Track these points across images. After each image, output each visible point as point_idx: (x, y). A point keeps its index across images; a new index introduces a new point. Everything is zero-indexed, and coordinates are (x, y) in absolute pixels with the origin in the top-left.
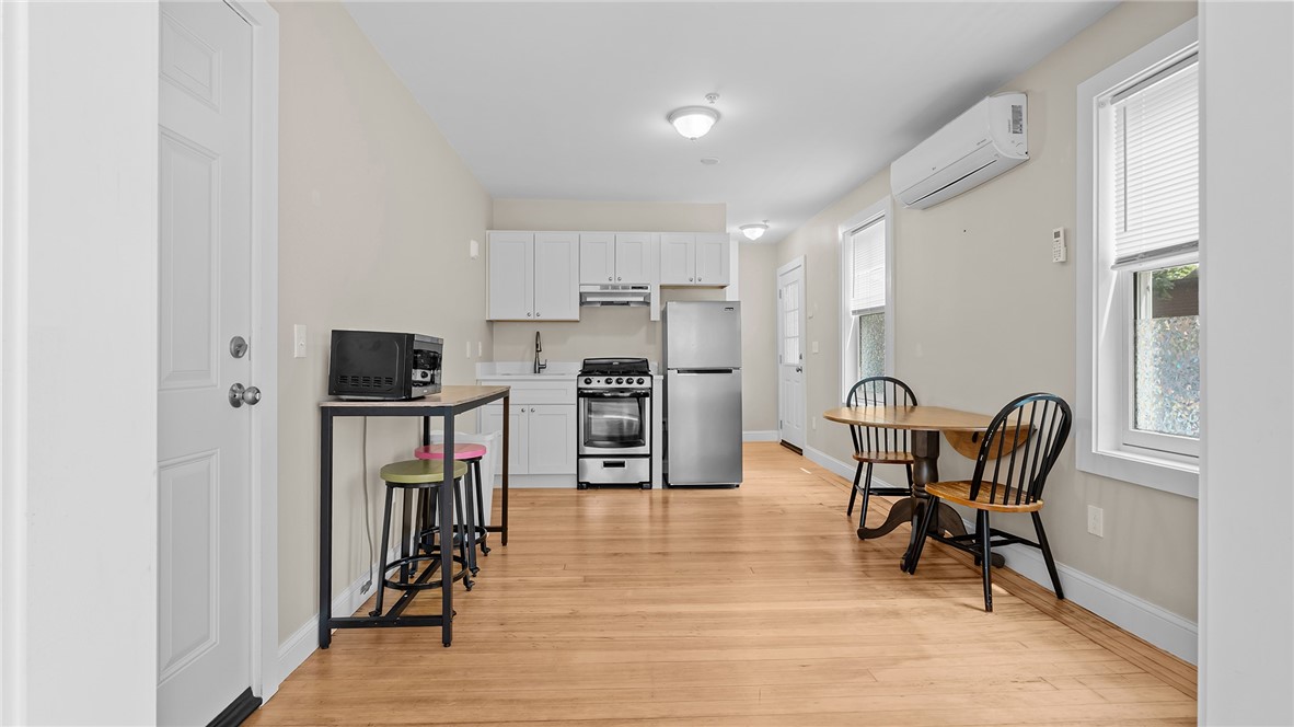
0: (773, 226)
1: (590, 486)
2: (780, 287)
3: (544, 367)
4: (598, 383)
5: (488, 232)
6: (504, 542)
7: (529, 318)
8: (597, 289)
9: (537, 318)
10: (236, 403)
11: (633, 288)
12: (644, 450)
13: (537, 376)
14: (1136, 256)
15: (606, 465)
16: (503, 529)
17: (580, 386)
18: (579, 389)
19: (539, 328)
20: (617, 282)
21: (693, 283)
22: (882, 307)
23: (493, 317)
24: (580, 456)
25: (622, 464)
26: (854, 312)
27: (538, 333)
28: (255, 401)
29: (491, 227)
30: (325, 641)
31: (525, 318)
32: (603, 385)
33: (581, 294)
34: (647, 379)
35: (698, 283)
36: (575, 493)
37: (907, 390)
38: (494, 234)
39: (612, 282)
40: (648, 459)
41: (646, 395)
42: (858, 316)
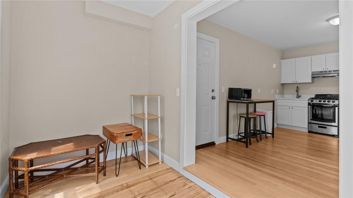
1: (312, 132)
3: (300, 96)
4: (316, 102)
5: (281, 60)
6: (273, 137)
7: (294, 83)
8: (319, 73)
9: (296, 82)
10: (213, 99)
11: (334, 71)
12: (336, 124)
13: (298, 99)
15: (319, 127)
16: (273, 134)
17: (309, 102)
19: (297, 85)
23: (282, 83)
24: (309, 123)
25: (326, 128)
27: (297, 87)
28: (215, 99)
30: (227, 141)
31: (292, 82)
32: (318, 102)
33: (312, 75)
34: (337, 101)
36: (308, 134)
38: (283, 61)
39: (325, 70)
40: (337, 128)
41: (337, 106)
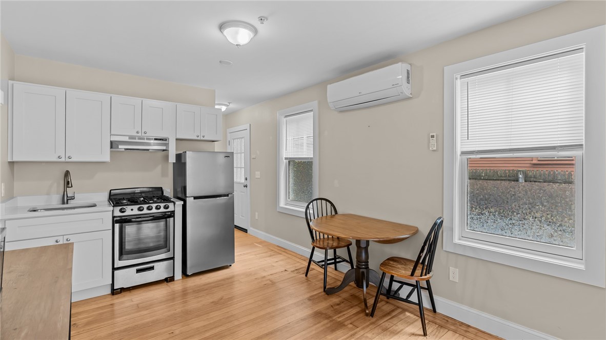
0: (231, 106)
1: (123, 290)
2: (229, 139)
3: (73, 198)
4: (131, 210)
5: (11, 82)
7: (60, 160)
8: (126, 139)
9: (68, 161)
11: (156, 139)
14: (474, 151)
15: (138, 271)
17: (115, 215)
18: (114, 217)
20: (143, 135)
21: (199, 138)
22: (311, 158)
23: (15, 159)
24: (114, 269)
25: (152, 268)
26: (286, 159)
27: (67, 171)
29: (13, 79)
31: (55, 159)
32: (136, 212)
33: (112, 142)
34: (171, 205)
35: (202, 138)
36: (109, 298)
37: (332, 204)
38: (18, 86)
39: (140, 134)
40: (172, 261)
41: (170, 216)
42: (287, 161)
